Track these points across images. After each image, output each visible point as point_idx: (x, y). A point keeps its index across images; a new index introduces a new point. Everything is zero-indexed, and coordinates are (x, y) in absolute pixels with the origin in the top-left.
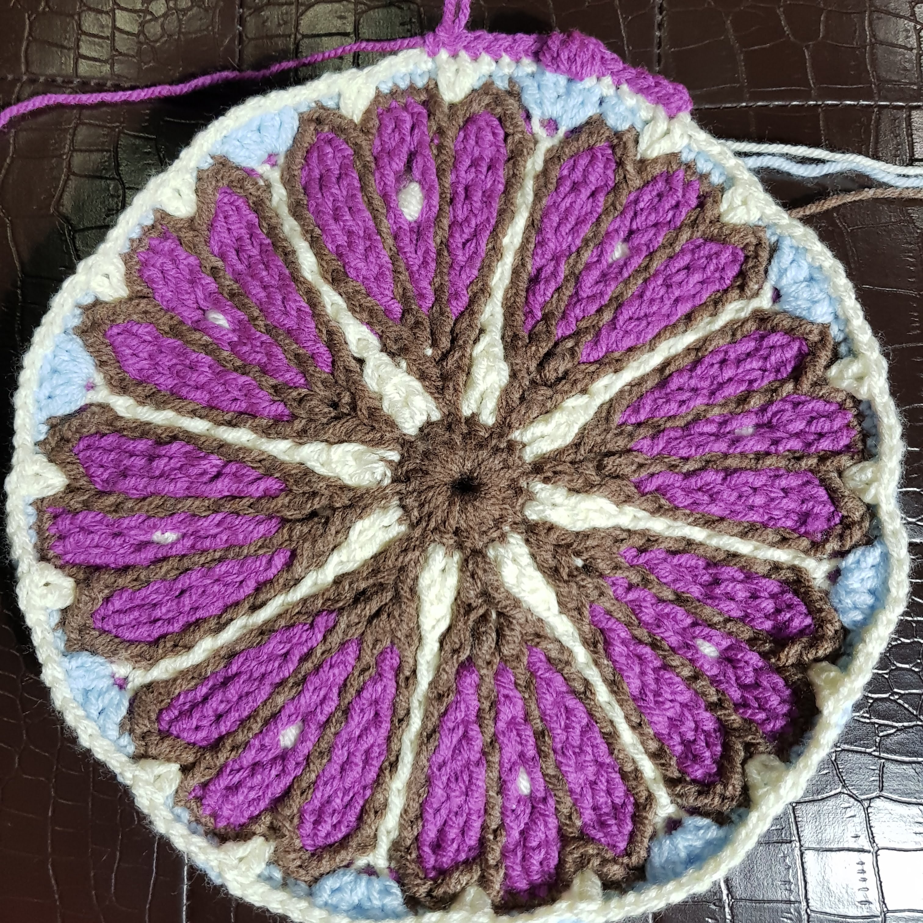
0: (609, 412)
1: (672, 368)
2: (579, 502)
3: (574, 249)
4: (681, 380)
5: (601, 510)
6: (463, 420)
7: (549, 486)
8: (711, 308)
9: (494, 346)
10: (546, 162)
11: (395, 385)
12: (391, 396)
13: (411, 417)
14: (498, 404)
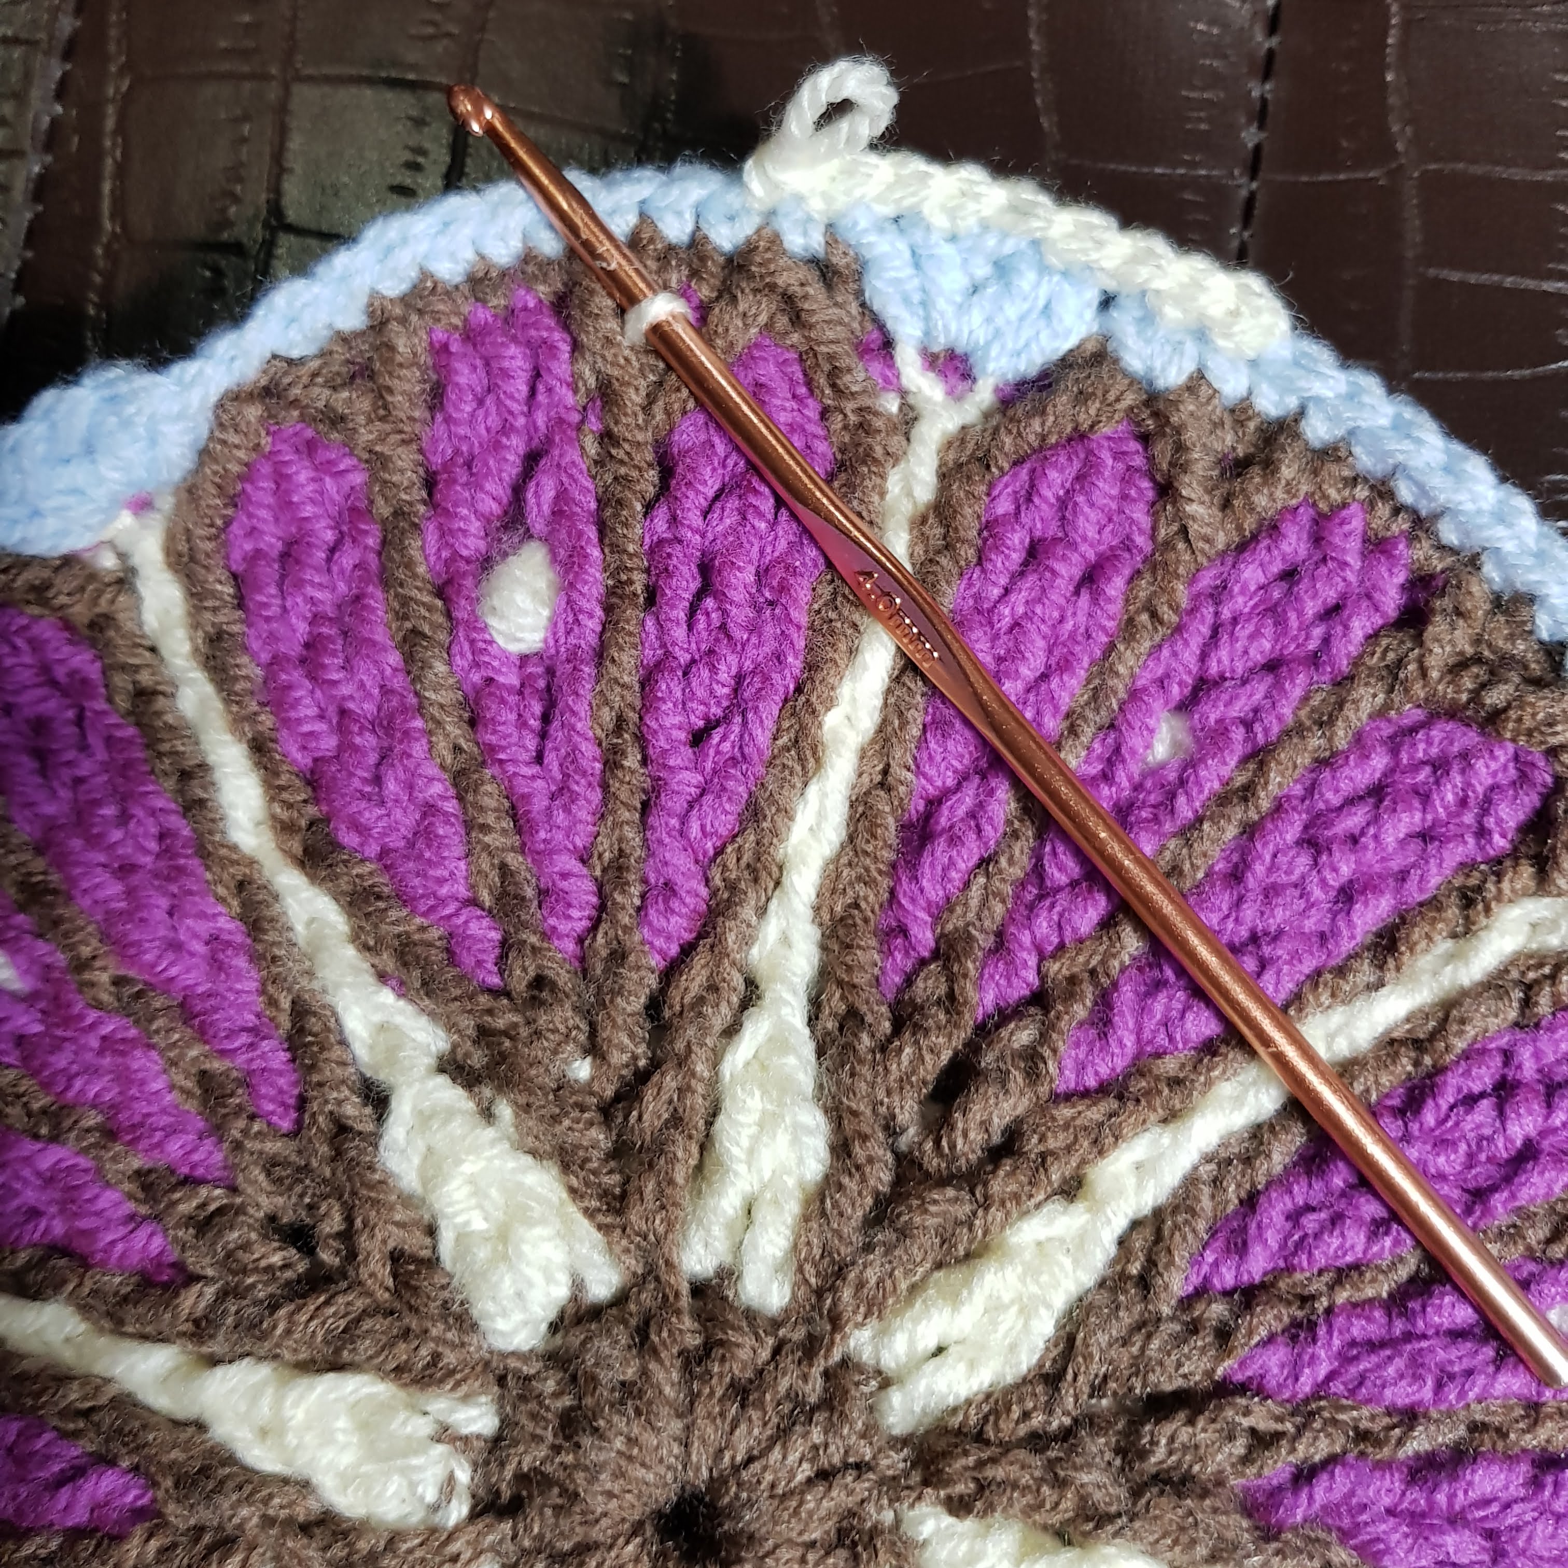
0: (1149, 1259)
6: (685, 1298)
7: (966, 1524)
8: (1453, 914)
9: (786, 1047)
10: (944, 476)
11: (472, 1180)
12: (459, 1220)
13: (519, 1295)
14: (795, 1247)
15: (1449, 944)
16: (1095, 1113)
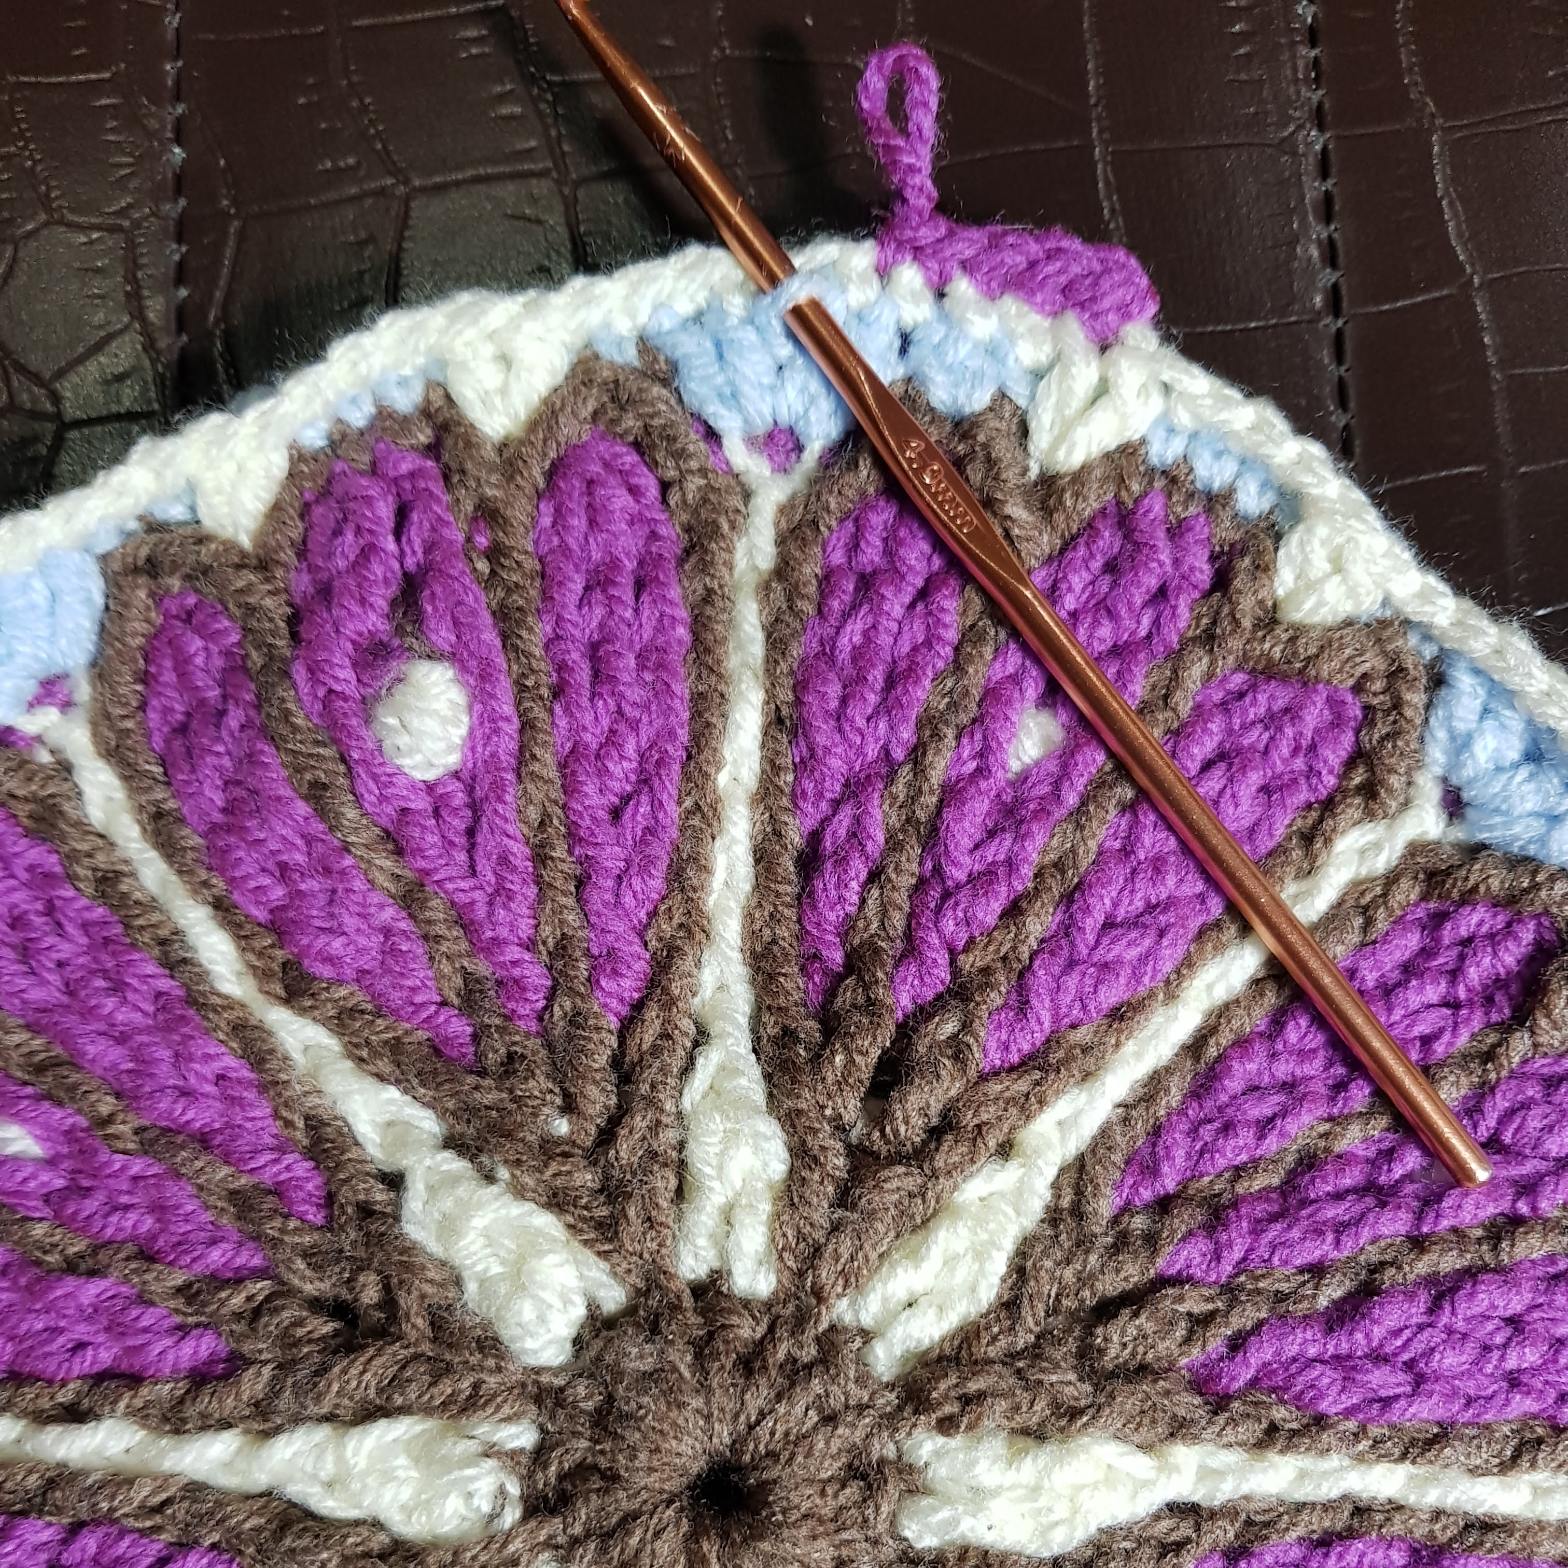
0: (1079, 1192)
1: (1226, 1039)
2: (1047, 1471)
3: (899, 754)
4: (1252, 1067)
5: (1111, 1477)
6: (688, 1301)
7: (956, 1442)
8: (1297, 854)
9: (738, 1072)
10: (781, 541)
11: (486, 1234)
12: (479, 1268)
14: (773, 1240)
16: (1022, 1085)
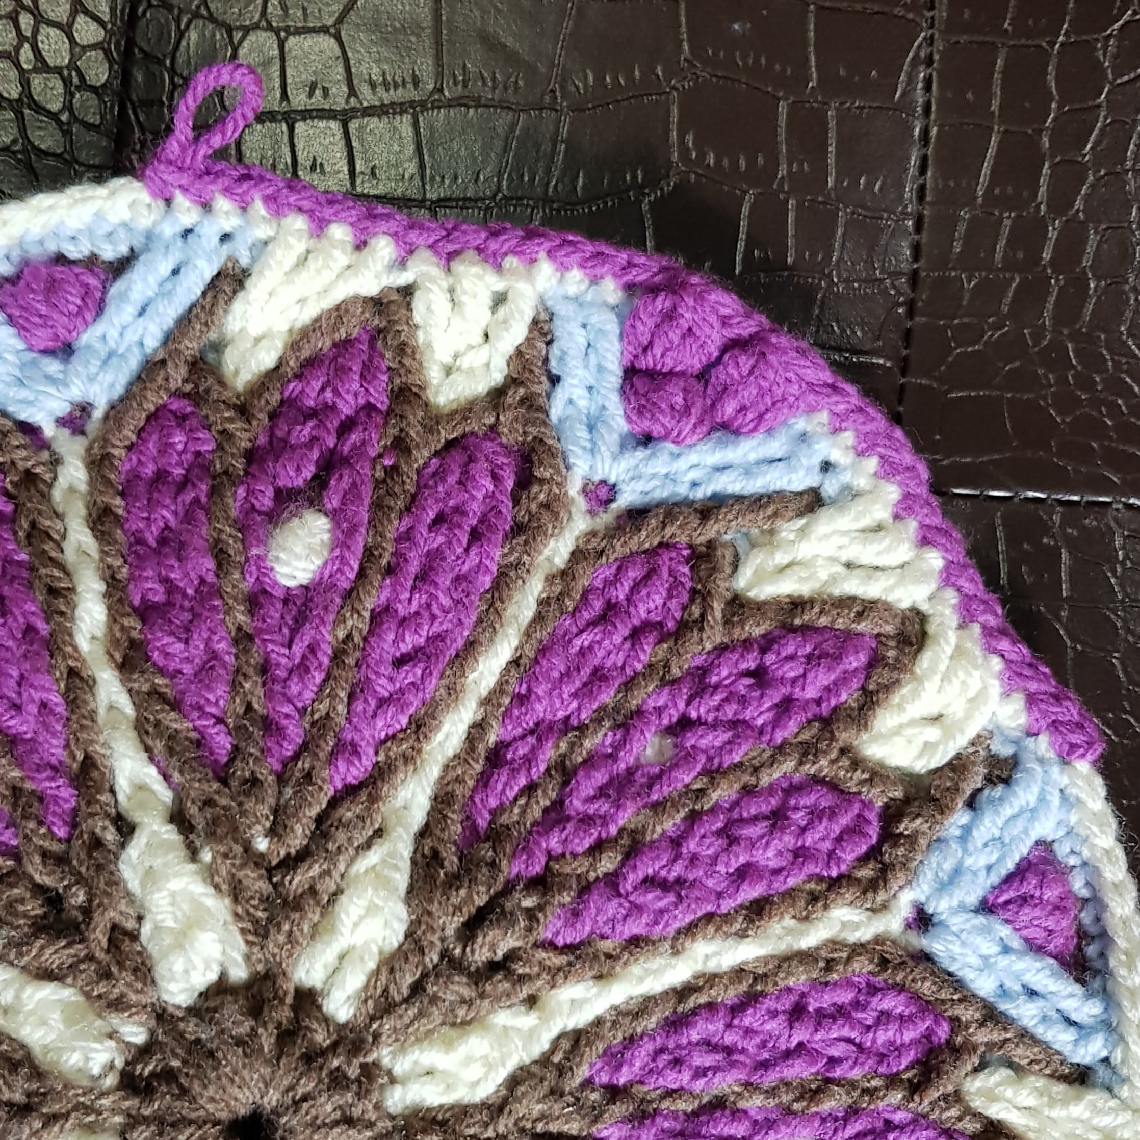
0: (569, 1055)
1: (703, 999)
4: (711, 1027)
6: (289, 1000)
8: (802, 905)
9: (395, 867)
10: (575, 554)
11: (173, 895)
12: (160, 917)
13: (186, 971)
14: (366, 987)
15: (793, 922)
16: (559, 960)
